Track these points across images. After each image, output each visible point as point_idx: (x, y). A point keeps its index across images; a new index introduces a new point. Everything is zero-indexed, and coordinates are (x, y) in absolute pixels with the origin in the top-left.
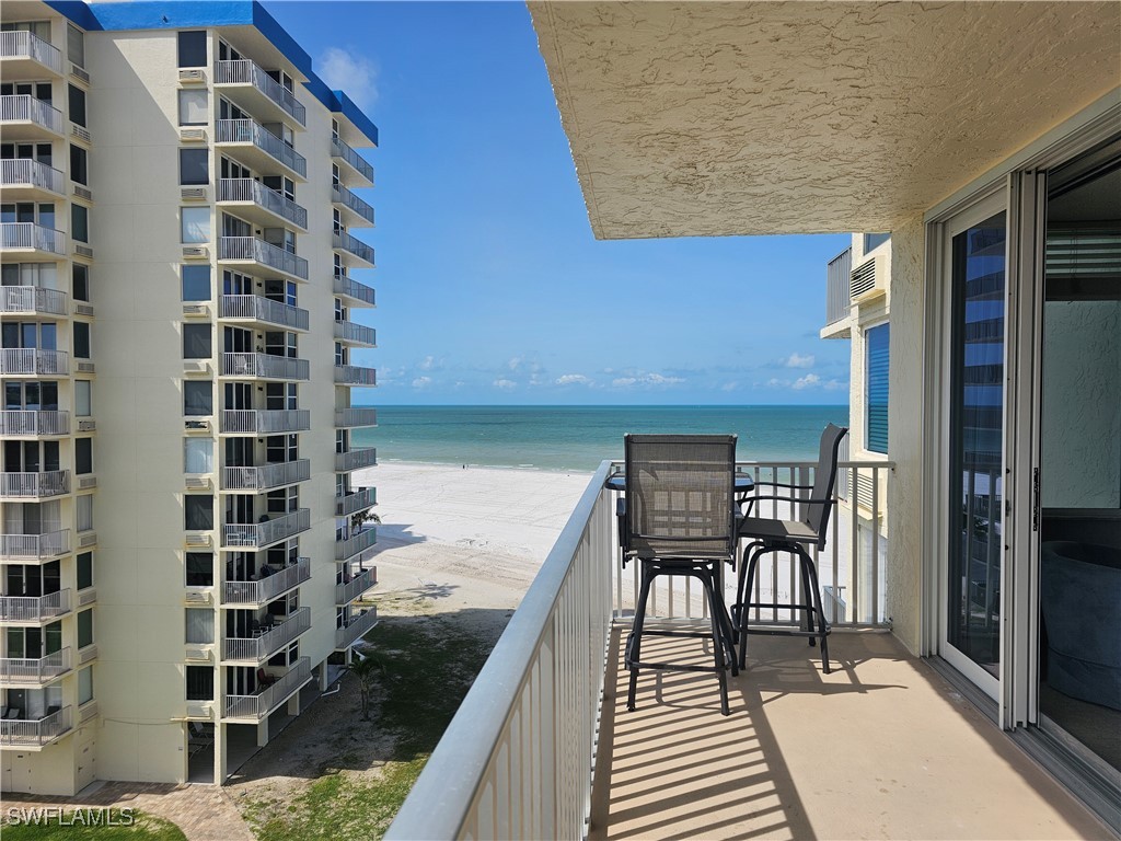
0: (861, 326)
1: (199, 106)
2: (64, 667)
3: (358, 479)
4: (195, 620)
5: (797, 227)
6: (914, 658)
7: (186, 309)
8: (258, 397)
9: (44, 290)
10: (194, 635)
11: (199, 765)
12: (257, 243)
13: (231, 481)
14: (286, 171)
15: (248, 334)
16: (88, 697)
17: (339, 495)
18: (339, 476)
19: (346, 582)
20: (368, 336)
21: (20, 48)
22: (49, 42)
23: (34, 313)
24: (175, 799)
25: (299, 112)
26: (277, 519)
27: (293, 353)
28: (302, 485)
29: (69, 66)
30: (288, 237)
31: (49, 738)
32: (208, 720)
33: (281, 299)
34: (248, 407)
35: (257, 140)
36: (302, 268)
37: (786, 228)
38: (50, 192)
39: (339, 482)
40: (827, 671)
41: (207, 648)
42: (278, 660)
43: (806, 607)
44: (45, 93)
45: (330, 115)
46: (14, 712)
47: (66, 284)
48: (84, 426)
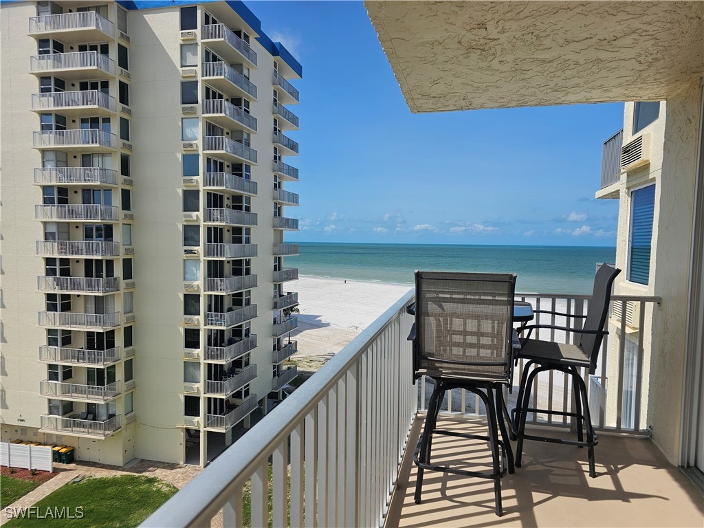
0: (628, 188)
1: (193, 55)
2: (117, 392)
3: (287, 287)
4: (190, 368)
5: (582, 96)
6: (673, 467)
7: (185, 181)
8: (227, 236)
9: (105, 170)
10: (189, 378)
11: (191, 453)
12: (226, 140)
13: (211, 286)
14: (244, 94)
15: (221, 196)
16: (130, 410)
17: (275, 296)
18: (275, 285)
19: (279, 350)
20: (294, 199)
21: (91, 23)
22: (107, 18)
23: (98, 183)
24: (178, 473)
25: (253, 57)
26: (238, 310)
27: (248, 209)
28: (253, 290)
29: (118, 32)
30: (245, 136)
31: (109, 432)
32: (196, 428)
33: (241, 175)
34: (221, 242)
35: (226, 75)
36: (253, 156)
37: (571, 98)
38: (108, 110)
39: (275, 289)
40: (594, 474)
41: (196, 385)
42: (237, 395)
43: (576, 415)
44: (105, 50)
45: (272, 58)
46: (91, 416)
47: (117, 166)
48: (128, 251)
